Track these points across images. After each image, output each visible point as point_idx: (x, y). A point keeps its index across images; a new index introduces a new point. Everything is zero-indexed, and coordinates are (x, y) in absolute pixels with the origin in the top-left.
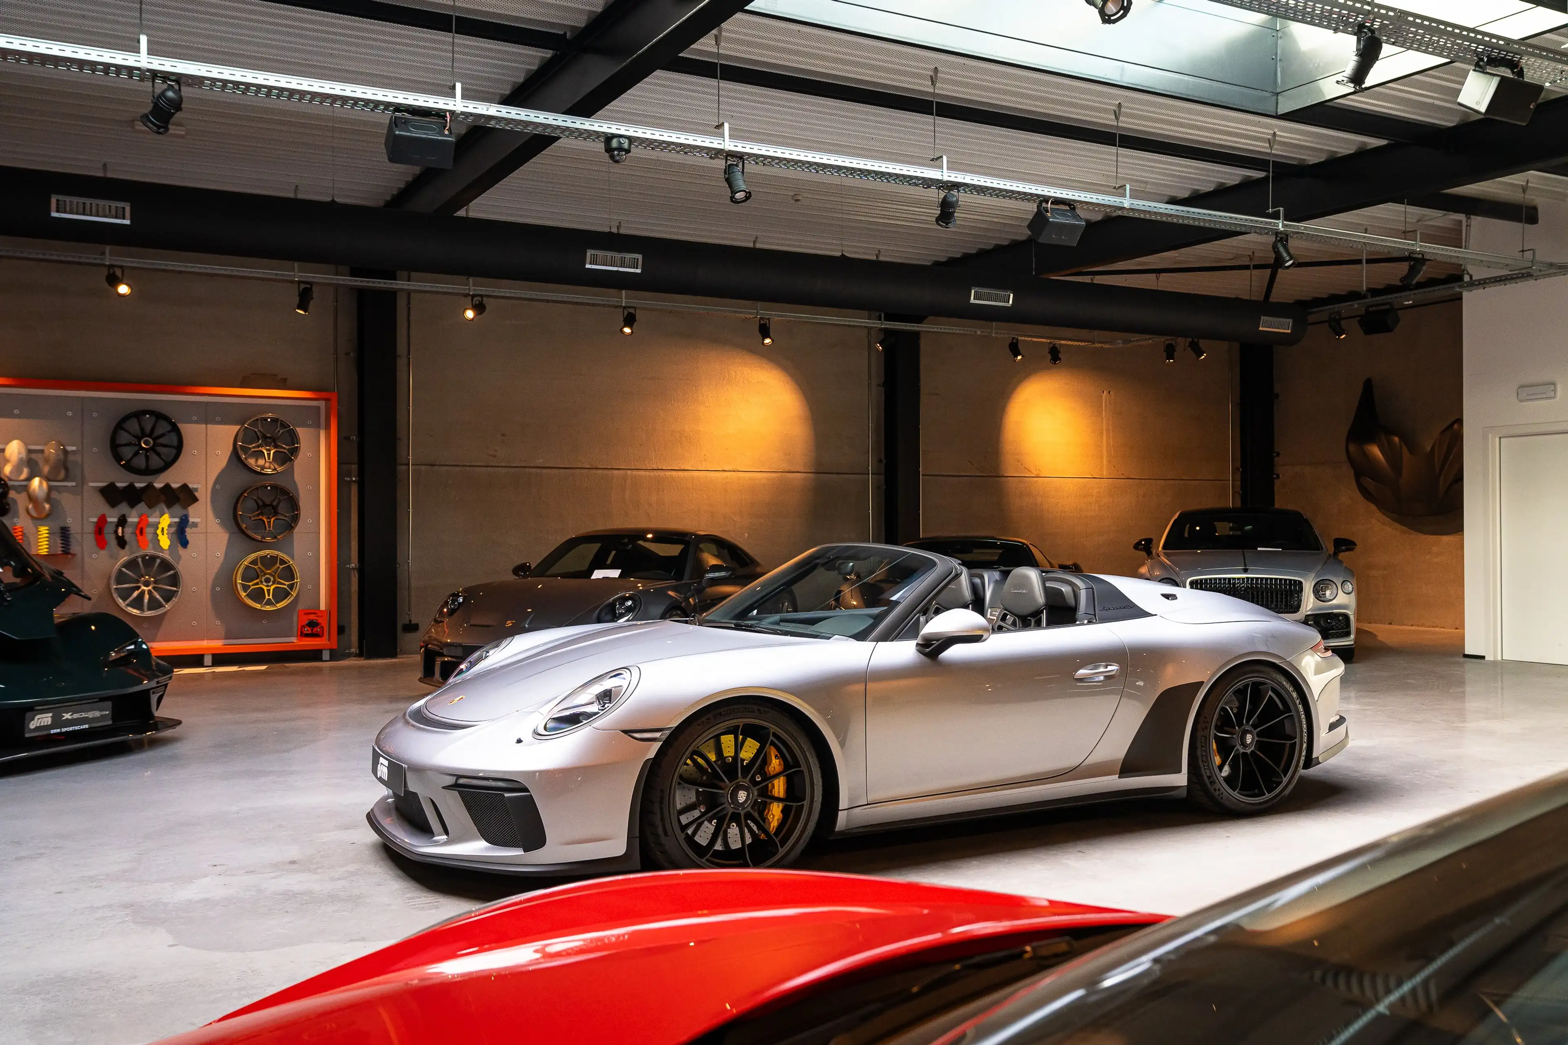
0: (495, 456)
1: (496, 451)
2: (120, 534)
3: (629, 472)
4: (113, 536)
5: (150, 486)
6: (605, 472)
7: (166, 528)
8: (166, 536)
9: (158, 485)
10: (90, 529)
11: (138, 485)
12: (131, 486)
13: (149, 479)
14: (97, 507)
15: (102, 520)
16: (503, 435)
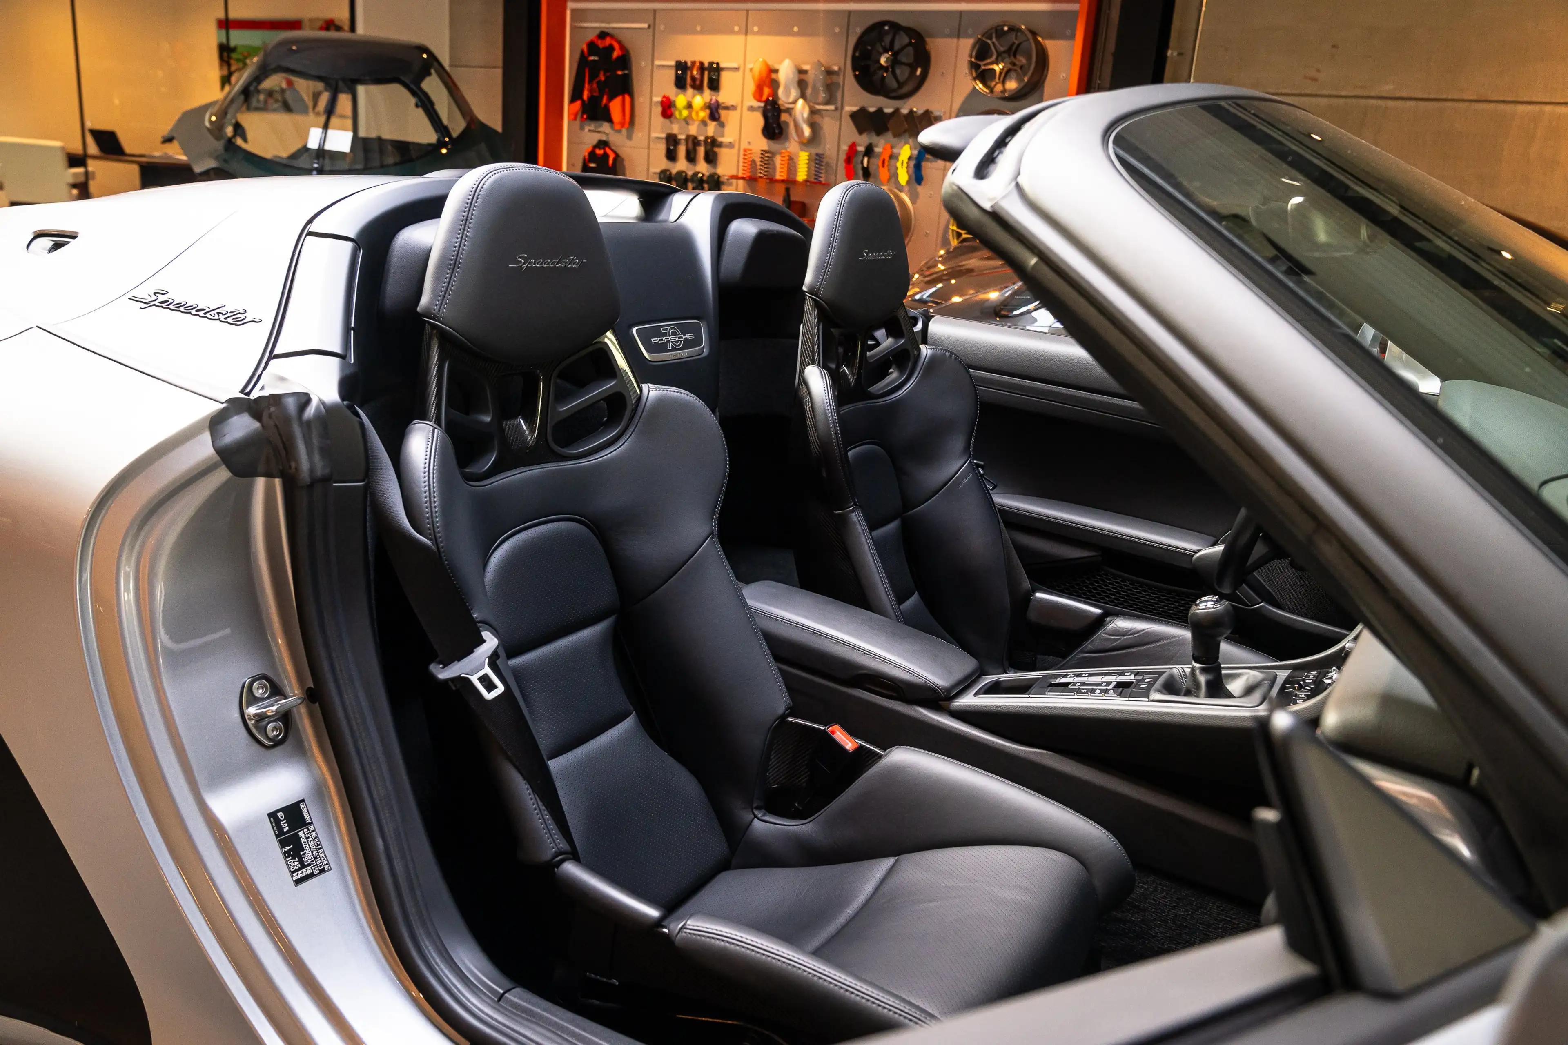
0: (1316, 80)
1: (1318, 71)
2: (865, 165)
3: (1548, 108)
4: (860, 166)
5: (897, 111)
6: (1502, 107)
7: (906, 160)
8: (905, 170)
9: (905, 111)
10: (843, 156)
11: (888, 110)
12: (880, 111)
13: (897, 103)
14: (851, 134)
15: (853, 147)
16: (1334, 46)
